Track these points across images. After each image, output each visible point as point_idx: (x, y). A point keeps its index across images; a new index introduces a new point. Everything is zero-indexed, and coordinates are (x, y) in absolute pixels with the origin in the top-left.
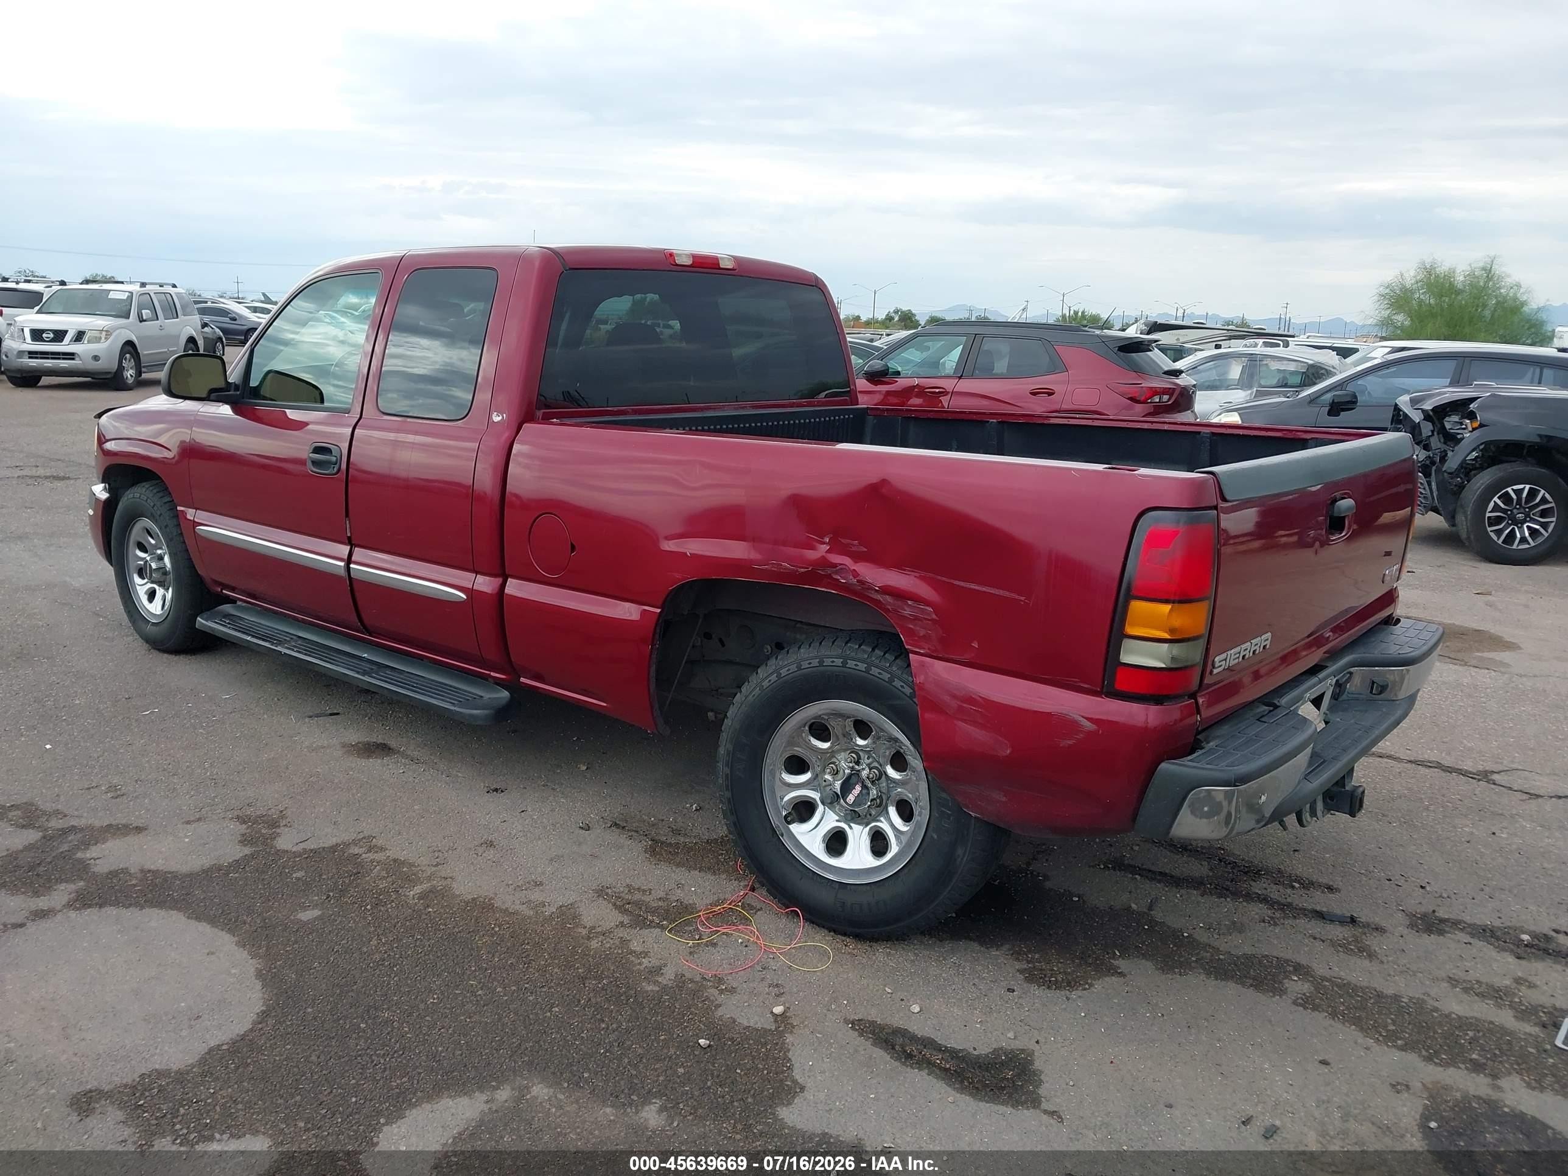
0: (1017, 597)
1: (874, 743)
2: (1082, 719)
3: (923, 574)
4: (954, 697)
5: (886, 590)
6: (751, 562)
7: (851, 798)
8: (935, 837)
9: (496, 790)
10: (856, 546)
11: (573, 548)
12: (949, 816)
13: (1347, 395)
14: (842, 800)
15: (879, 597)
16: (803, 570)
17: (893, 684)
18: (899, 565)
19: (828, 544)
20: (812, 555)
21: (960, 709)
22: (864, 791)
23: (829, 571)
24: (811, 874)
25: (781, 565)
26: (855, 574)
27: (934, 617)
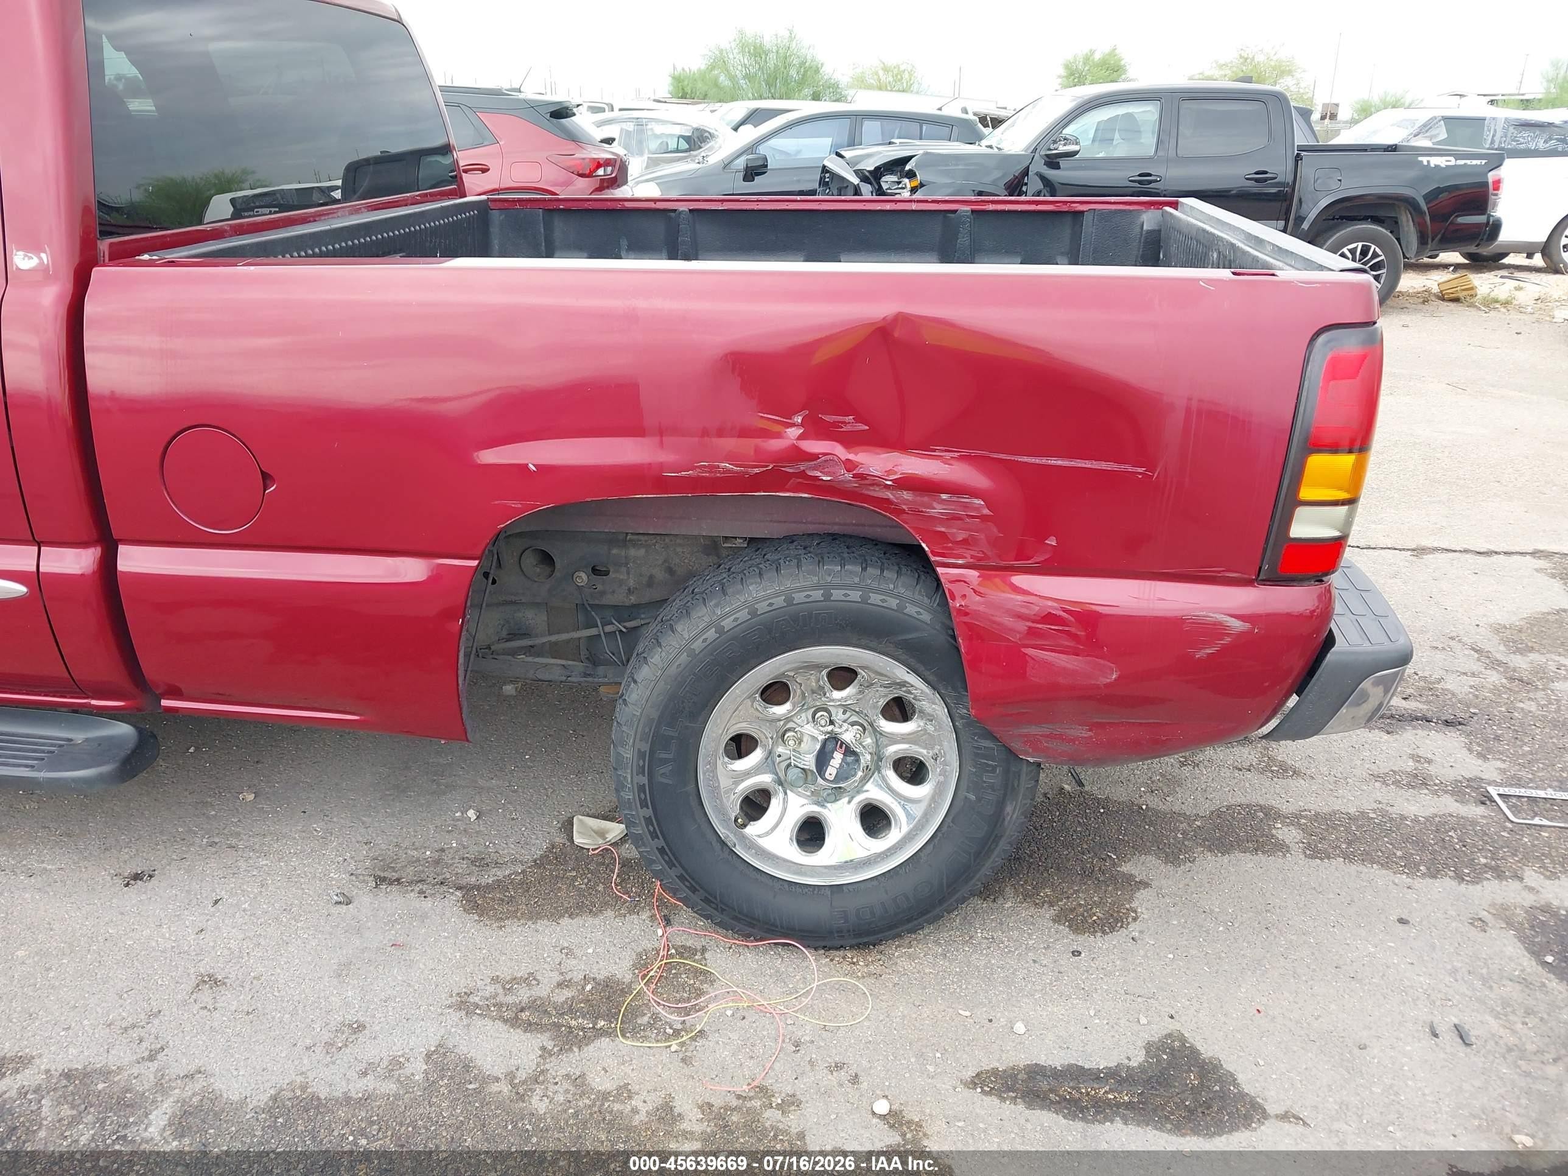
0: (1130, 469)
1: (861, 692)
2: (1228, 619)
3: (965, 452)
4: (1020, 617)
5: (907, 483)
6: (662, 466)
7: (831, 772)
8: (973, 797)
9: (137, 877)
10: (850, 424)
11: (267, 478)
12: (994, 768)
13: (758, 159)
14: (819, 778)
15: (889, 495)
16: (757, 470)
17: (905, 611)
18: (923, 446)
19: (802, 425)
20: (775, 445)
21: (1032, 632)
22: (850, 759)
23: (802, 467)
24: (786, 886)
25: (718, 467)
26: (849, 465)
27: (986, 511)
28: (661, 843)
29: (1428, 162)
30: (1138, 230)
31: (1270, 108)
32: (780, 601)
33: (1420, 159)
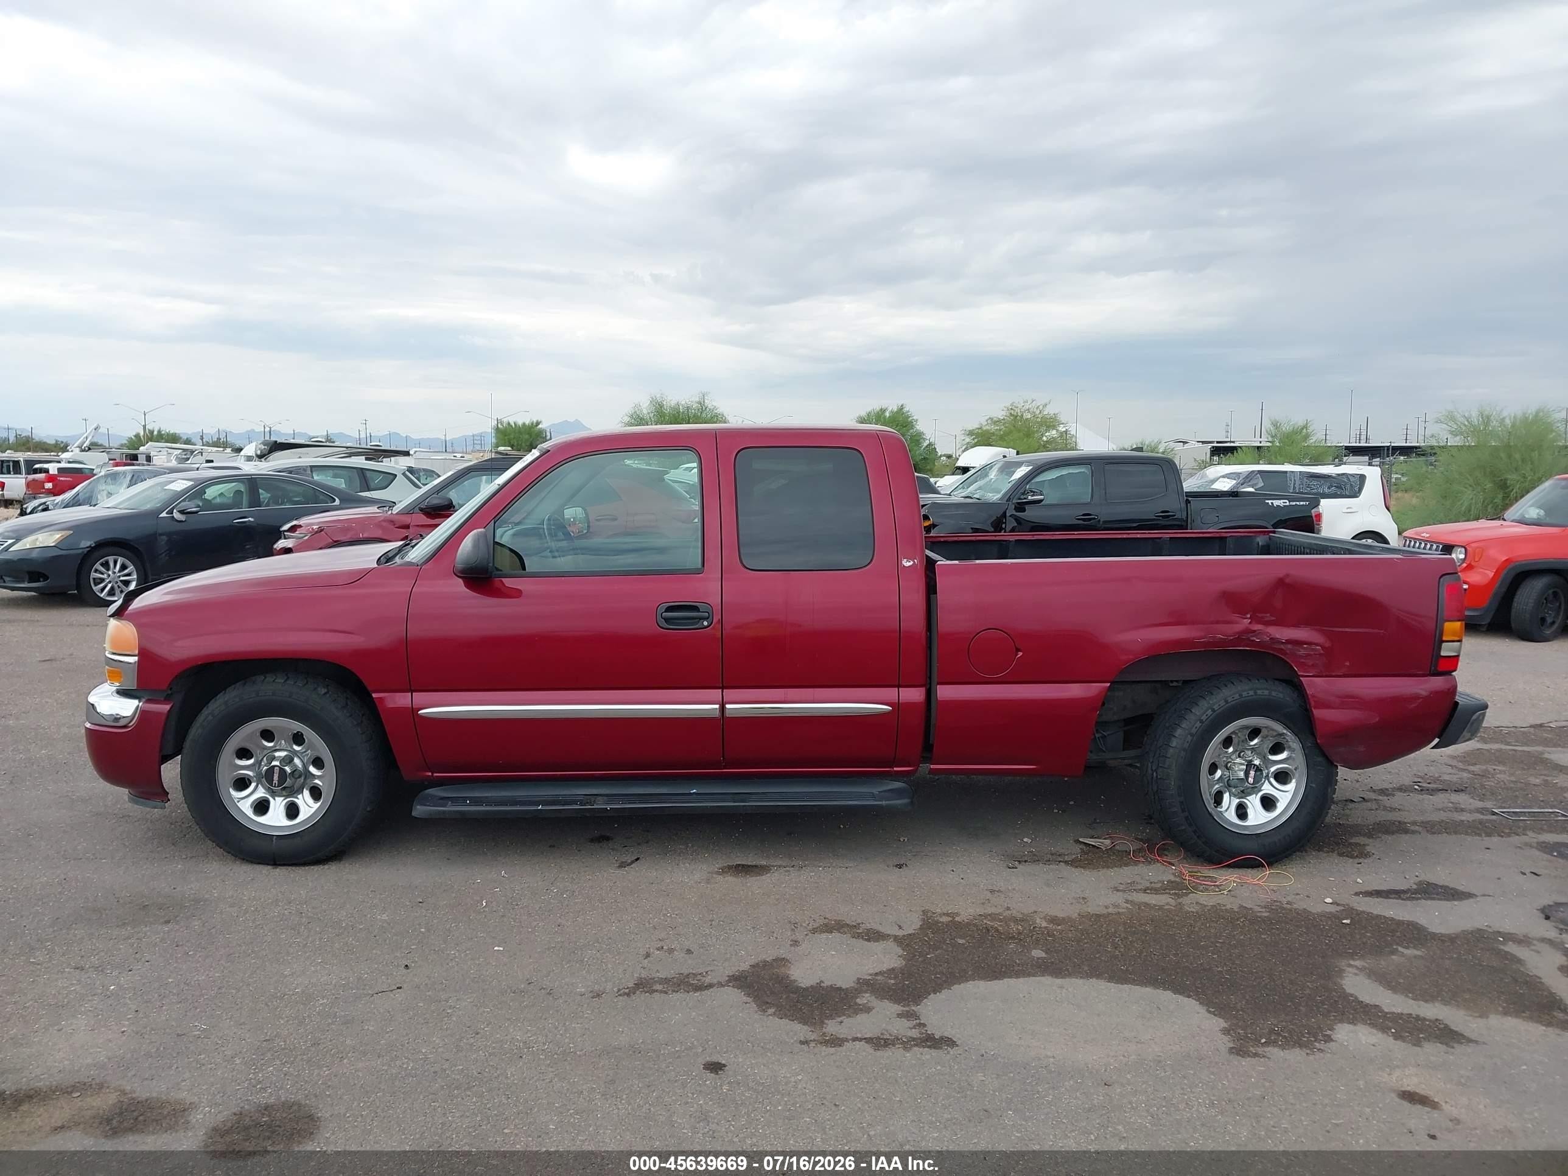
1: (1261, 740)
3: (1313, 627)
5: (1288, 642)
6: (1194, 638)
7: (1251, 780)
10: (1268, 617)
11: (1018, 652)
14: (1245, 784)
15: (1282, 647)
16: (1229, 638)
18: (1296, 625)
19: (1250, 618)
20: (1238, 627)
22: (1258, 773)
23: (1248, 636)
25: (1215, 637)
26: (1268, 634)
27: (1322, 652)
28: (1186, 814)
29: (1272, 503)
30: (1256, 546)
31: (1164, 467)
32: (1237, 696)
33: (1267, 501)
